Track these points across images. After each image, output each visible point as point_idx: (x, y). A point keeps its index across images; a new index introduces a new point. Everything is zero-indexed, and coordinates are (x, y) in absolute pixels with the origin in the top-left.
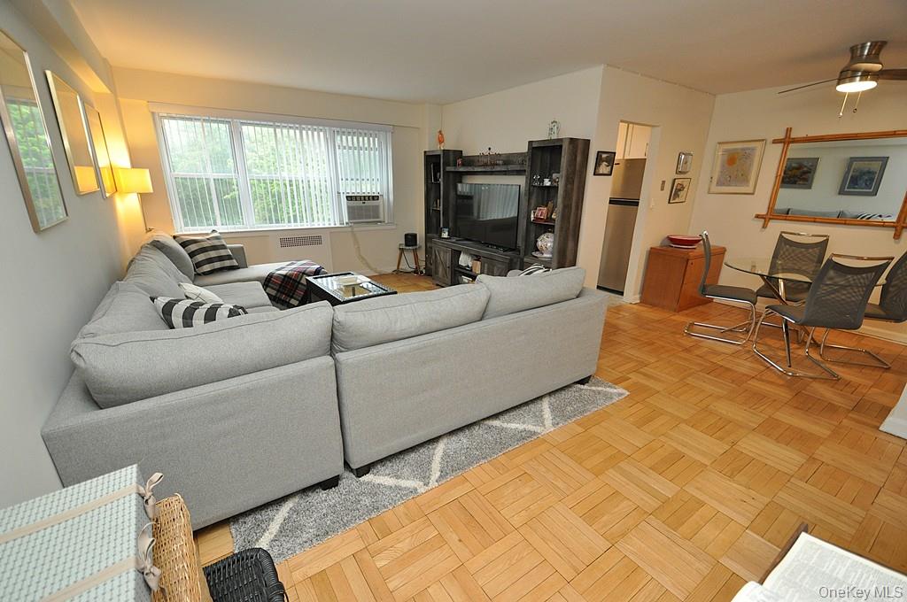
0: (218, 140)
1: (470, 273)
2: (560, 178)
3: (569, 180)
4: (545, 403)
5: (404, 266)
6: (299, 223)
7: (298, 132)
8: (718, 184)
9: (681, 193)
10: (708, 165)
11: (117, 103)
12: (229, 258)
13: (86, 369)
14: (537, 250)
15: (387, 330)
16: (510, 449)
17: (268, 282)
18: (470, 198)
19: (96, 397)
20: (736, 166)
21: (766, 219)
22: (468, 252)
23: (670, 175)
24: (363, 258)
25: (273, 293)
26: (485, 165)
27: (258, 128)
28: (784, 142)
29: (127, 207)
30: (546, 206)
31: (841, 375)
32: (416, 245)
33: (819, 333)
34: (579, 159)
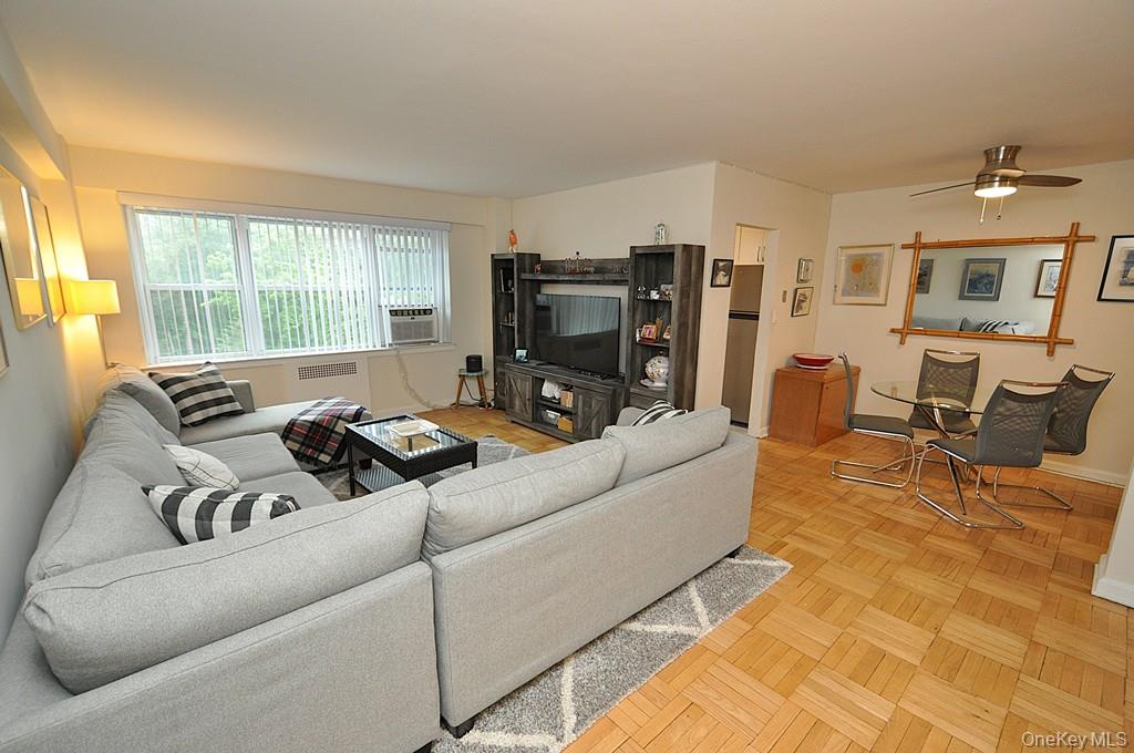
0: (193, 230)
1: (558, 406)
2: (672, 291)
3: (684, 294)
4: (693, 590)
5: (465, 398)
6: (325, 346)
7: (326, 230)
8: (843, 295)
9: (803, 305)
10: (831, 273)
11: (73, 193)
12: (230, 399)
13: (55, 634)
14: (647, 377)
15: (502, 516)
16: (663, 666)
17: (288, 432)
18: (547, 308)
19: (60, 672)
20: (862, 273)
21: (904, 332)
22: (554, 380)
23: (792, 285)
24: (412, 390)
25: (296, 447)
26: (573, 273)
27: (273, 226)
28: (915, 248)
29: (80, 334)
30: (654, 323)
31: (1026, 523)
32: (481, 370)
33: (989, 472)
34: (693, 268)
